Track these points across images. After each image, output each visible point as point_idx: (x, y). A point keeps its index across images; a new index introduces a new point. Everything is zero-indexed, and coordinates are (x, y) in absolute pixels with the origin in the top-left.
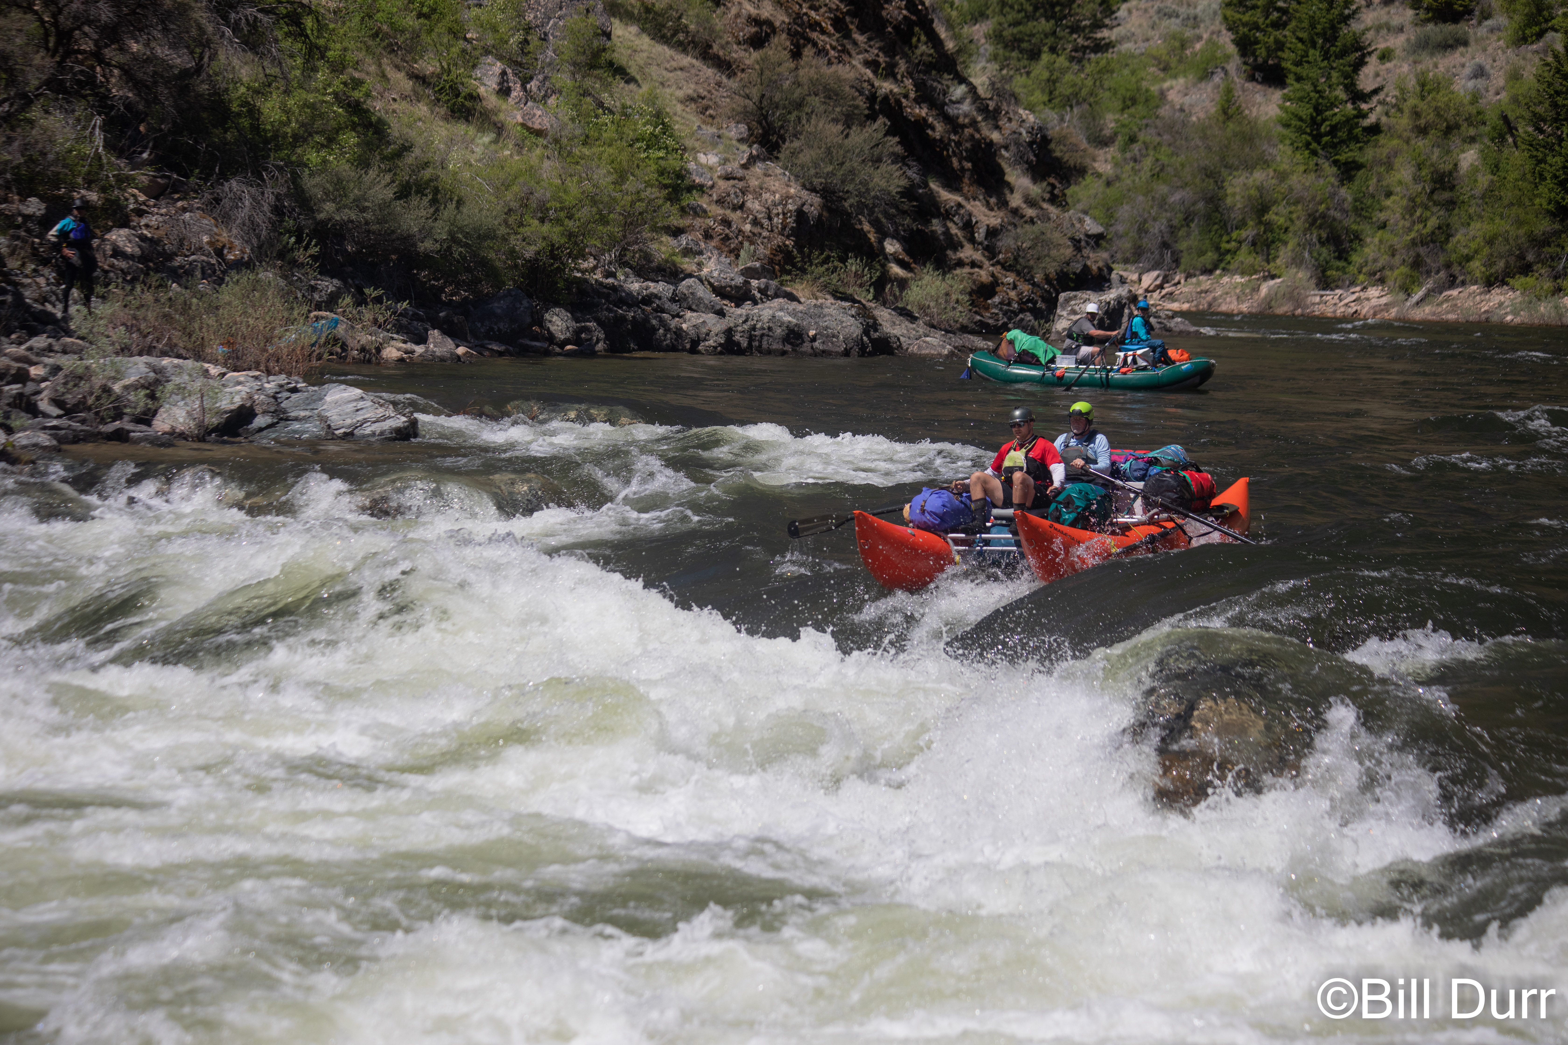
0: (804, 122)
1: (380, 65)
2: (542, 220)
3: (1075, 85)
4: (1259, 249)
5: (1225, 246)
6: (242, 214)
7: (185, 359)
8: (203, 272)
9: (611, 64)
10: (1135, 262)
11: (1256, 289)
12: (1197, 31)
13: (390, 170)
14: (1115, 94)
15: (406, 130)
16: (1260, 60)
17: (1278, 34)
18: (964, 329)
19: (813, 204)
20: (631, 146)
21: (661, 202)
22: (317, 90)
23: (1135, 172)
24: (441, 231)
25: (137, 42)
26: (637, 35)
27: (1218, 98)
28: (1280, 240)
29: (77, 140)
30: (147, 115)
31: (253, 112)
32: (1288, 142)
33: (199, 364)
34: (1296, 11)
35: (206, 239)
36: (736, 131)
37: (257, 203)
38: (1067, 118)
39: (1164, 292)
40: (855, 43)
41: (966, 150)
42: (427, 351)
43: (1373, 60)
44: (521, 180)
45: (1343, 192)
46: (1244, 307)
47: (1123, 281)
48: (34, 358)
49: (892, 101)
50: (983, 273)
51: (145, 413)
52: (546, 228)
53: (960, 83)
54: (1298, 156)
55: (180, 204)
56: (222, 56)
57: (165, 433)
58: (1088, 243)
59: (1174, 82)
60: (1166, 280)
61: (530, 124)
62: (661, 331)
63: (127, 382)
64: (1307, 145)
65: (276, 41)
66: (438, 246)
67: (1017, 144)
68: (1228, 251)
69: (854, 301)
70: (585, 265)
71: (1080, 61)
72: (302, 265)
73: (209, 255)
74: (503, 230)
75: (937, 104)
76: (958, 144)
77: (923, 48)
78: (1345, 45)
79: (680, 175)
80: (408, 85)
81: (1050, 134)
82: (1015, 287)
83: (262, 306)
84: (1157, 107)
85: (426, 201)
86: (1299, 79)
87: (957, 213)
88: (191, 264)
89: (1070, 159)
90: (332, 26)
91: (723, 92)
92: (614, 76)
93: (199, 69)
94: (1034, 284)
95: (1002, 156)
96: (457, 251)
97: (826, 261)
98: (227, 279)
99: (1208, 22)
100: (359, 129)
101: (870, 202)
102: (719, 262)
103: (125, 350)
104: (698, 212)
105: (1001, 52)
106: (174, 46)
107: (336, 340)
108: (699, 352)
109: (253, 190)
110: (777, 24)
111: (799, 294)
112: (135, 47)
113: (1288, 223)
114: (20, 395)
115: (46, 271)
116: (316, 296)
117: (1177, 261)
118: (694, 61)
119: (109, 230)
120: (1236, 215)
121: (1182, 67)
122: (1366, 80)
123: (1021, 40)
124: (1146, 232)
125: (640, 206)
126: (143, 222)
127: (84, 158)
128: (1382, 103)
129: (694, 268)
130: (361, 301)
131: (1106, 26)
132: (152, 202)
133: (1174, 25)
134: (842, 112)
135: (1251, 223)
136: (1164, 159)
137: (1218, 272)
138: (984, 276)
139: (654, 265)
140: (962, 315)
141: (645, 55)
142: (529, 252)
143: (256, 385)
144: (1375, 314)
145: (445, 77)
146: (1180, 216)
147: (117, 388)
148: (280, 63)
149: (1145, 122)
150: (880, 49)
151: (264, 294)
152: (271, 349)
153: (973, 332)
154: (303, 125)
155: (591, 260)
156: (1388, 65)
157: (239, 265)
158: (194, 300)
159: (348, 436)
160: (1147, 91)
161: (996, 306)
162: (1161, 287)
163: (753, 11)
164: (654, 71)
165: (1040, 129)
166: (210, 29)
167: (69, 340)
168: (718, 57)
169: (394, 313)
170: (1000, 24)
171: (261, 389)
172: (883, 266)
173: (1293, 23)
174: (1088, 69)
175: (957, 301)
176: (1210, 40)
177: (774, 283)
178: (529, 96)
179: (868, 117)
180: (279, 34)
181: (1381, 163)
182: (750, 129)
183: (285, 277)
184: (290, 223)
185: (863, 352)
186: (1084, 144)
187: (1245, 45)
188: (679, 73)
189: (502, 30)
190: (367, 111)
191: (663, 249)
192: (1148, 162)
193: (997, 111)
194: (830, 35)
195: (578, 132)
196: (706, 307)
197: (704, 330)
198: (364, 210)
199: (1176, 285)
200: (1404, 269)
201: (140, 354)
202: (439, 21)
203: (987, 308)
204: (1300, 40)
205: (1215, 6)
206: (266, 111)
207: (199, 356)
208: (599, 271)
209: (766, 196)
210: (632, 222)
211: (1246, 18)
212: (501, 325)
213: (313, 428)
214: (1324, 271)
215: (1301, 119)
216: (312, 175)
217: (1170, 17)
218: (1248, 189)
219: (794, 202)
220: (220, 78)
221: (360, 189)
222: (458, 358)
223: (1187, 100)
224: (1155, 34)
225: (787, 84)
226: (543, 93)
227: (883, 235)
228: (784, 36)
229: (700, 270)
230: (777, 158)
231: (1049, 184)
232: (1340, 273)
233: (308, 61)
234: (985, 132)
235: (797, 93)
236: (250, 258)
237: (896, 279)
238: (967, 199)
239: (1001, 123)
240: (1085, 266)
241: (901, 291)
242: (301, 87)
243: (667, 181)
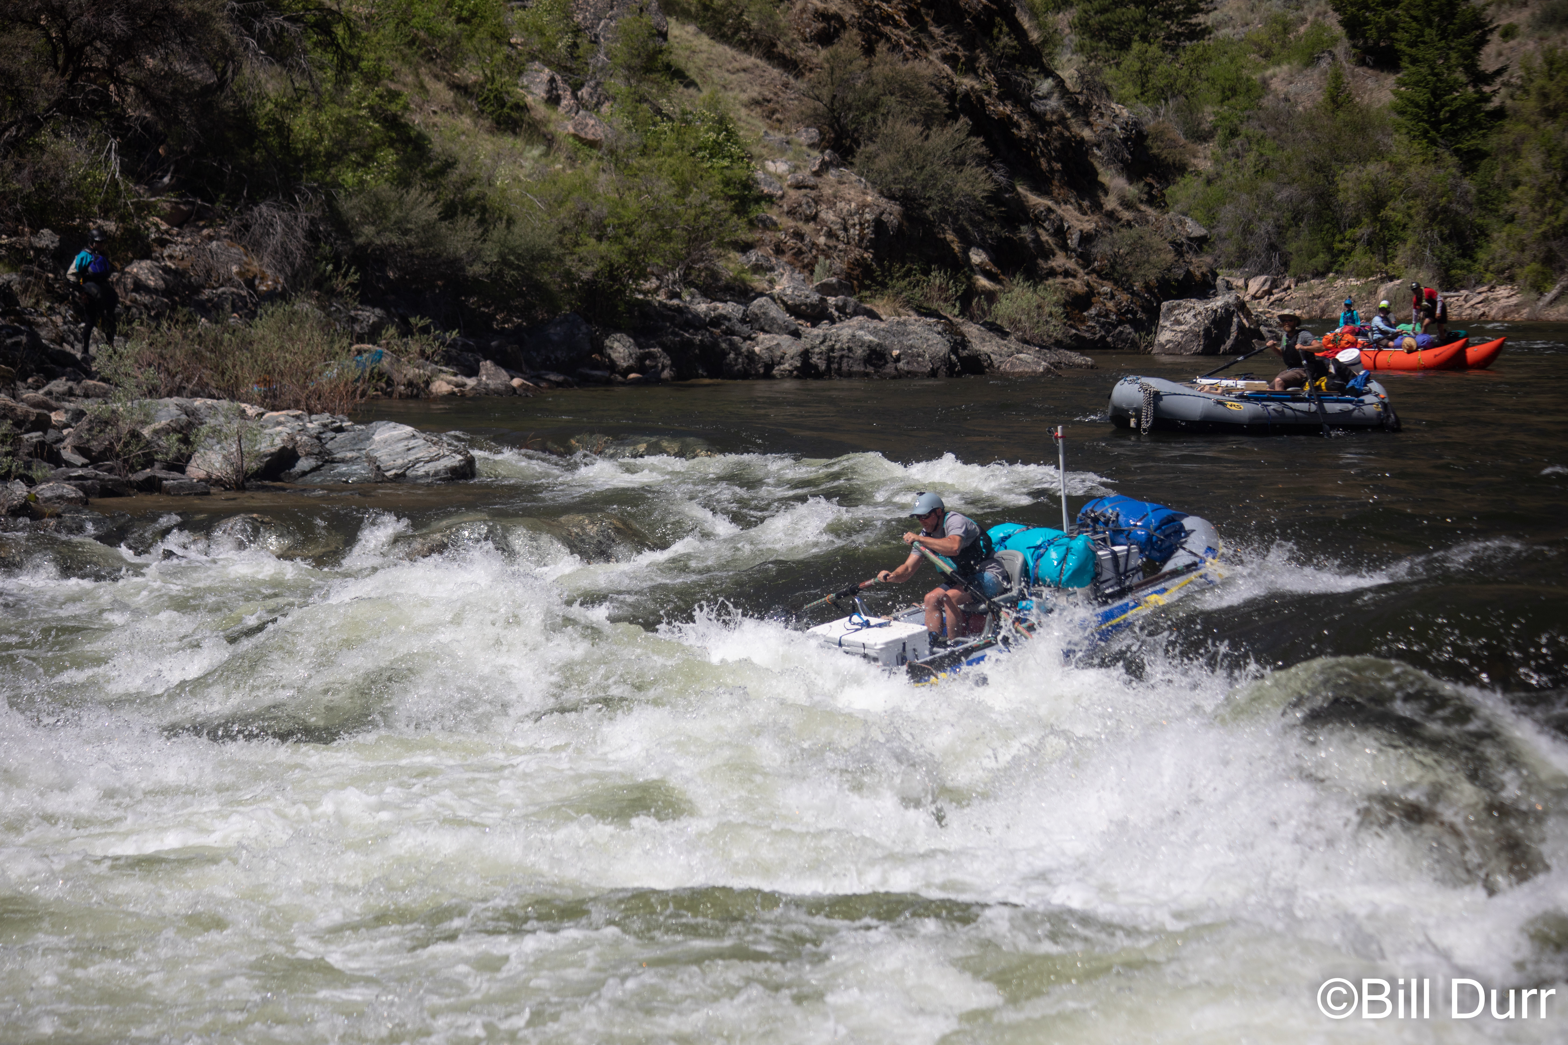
0: (880, 123)
1: (417, 75)
2: (599, 239)
3: (1170, 76)
4: (1375, 249)
5: (1338, 246)
6: (274, 241)
7: (219, 399)
8: (234, 306)
9: (668, 67)
10: (1240, 266)
11: (1374, 291)
12: (1301, 13)
13: (433, 189)
14: (1213, 84)
15: (448, 145)
16: (1370, 42)
17: (1389, 13)
18: (1059, 344)
19: (893, 212)
20: (693, 155)
22: (350, 104)
23: (1238, 168)
24: (491, 253)
25: (153, 57)
26: (695, 35)
27: (1325, 85)
28: (1397, 238)
29: (91, 165)
30: (167, 136)
31: (282, 130)
32: (1404, 131)
33: (236, 404)
35: (234, 269)
36: (806, 135)
37: (289, 229)
38: (1162, 112)
39: (1273, 298)
40: (932, 37)
41: (1056, 149)
42: (479, 384)
43: (1495, 38)
44: (575, 195)
45: (1466, 183)
47: (1229, 287)
48: (54, 403)
49: (974, 98)
50: (1077, 282)
51: (177, 459)
52: (603, 247)
53: (1046, 77)
54: (1415, 145)
55: (205, 232)
56: (247, 71)
57: (200, 480)
58: (1190, 247)
59: (1277, 70)
60: (1274, 285)
61: (582, 135)
62: (732, 355)
63: (157, 426)
64: (1425, 133)
65: (305, 52)
66: (488, 269)
67: (1111, 141)
68: (1342, 251)
69: (940, 317)
70: (647, 286)
71: (1173, 49)
72: (341, 294)
73: (239, 286)
74: (557, 251)
75: (1022, 100)
76: (1046, 143)
77: (1005, 40)
78: (1463, 23)
79: (747, 185)
80: (449, 96)
81: (1146, 129)
82: (1113, 297)
83: (300, 340)
84: (1260, 97)
85: (473, 220)
86: (1414, 61)
87: (1047, 218)
88: (219, 296)
89: (1168, 155)
90: (364, 34)
91: (790, 94)
92: (672, 80)
93: (222, 84)
94: (1133, 293)
95: (1094, 155)
96: (510, 275)
97: (907, 274)
98: (259, 311)
99: (1312, 3)
100: (397, 145)
101: (953, 209)
102: (792, 279)
103: (153, 392)
104: (768, 225)
105: (1087, 42)
106: (194, 60)
107: (381, 375)
108: (773, 377)
109: (285, 215)
110: (847, 18)
111: (880, 311)
112: (151, 62)
113: (1407, 219)
114: (42, 444)
115: (63, 309)
116: (357, 328)
117: (1286, 265)
118: (758, 61)
119: (130, 262)
120: (1349, 213)
121: (1285, 53)
122: (1488, 60)
123: (1110, 29)
124: (1252, 234)
125: (705, 220)
126: (166, 253)
127: (99, 185)
128: (1505, 84)
129: (765, 285)
130: (406, 331)
131: (1201, 11)
132: (175, 230)
133: (1275, 7)
134: (920, 112)
135: (1366, 220)
136: (1269, 154)
137: (1331, 275)
138: (1078, 285)
139: (722, 283)
140: (1056, 329)
141: (705, 55)
142: (586, 274)
143: (297, 425)
144: (1504, 316)
145: (489, 86)
146: (1288, 215)
147: (146, 432)
148: (310, 75)
149: (1246, 113)
150: (959, 42)
151: (301, 327)
152: (312, 386)
153: (1069, 348)
154: (336, 142)
155: (654, 280)
156: (1512, 43)
157: (272, 296)
158: (227, 336)
159: (400, 477)
160: (1248, 80)
161: (1092, 318)
162: (1269, 293)
163: (821, 6)
164: (715, 73)
165: (1135, 124)
166: (233, 40)
167: (91, 382)
168: (784, 57)
169: (443, 344)
170: (1086, 12)
171: (303, 430)
172: (969, 278)
173: (1406, 1)
174: (1183, 58)
175: (1051, 315)
176: (1315, 22)
177: (852, 300)
178: (581, 104)
179: (948, 117)
180: (309, 45)
181: (1507, 151)
182: (821, 133)
183: (323, 308)
184: (326, 249)
185: (951, 372)
186: (1182, 140)
187: (1353, 27)
188: (742, 74)
189: (549, 33)
190: (406, 125)
191: (731, 266)
192: (1251, 157)
193: (1088, 105)
194: (903, 29)
195: (634, 142)
196: (780, 328)
197: (778, 353)
198: (406, 232)
199: (1285, 290)
200: (1535, 266)
201: (169, 395)
202: (480, 25)
203: (1083, 321)
204: (1415, 18)
206: (296, 128)
207: (233, 396)
208: (662, 292)
209: (841, 205)
210: (696, 238)
212: (559, 354)
213: (361, 470)
214: (1447, 270)
215: (1417, 105)
216: (349, 195)
218: (1361, 183)
219: (872, 211)
220: (245, 94)
221: (401, 210)
222: (514, 389)
223: (1292, 88)
224: (1255, 18)
225: (859, 84)
226: (595, 100)
227: (968, 243)
228: (855, 31)
229: (772, 288)
230: (852, 164)
231: (1147, 184)
232: (1465, 272)
233: (340, 72)
234: (1076, 129)
235: (872, 92)
236: (283, 288)
237: (983, 292)
238: (1057, 203)
239: (1091, 119)
240: (1188, 272)
241: (990, 306)
242: (333, 101)
243: (733, 193)
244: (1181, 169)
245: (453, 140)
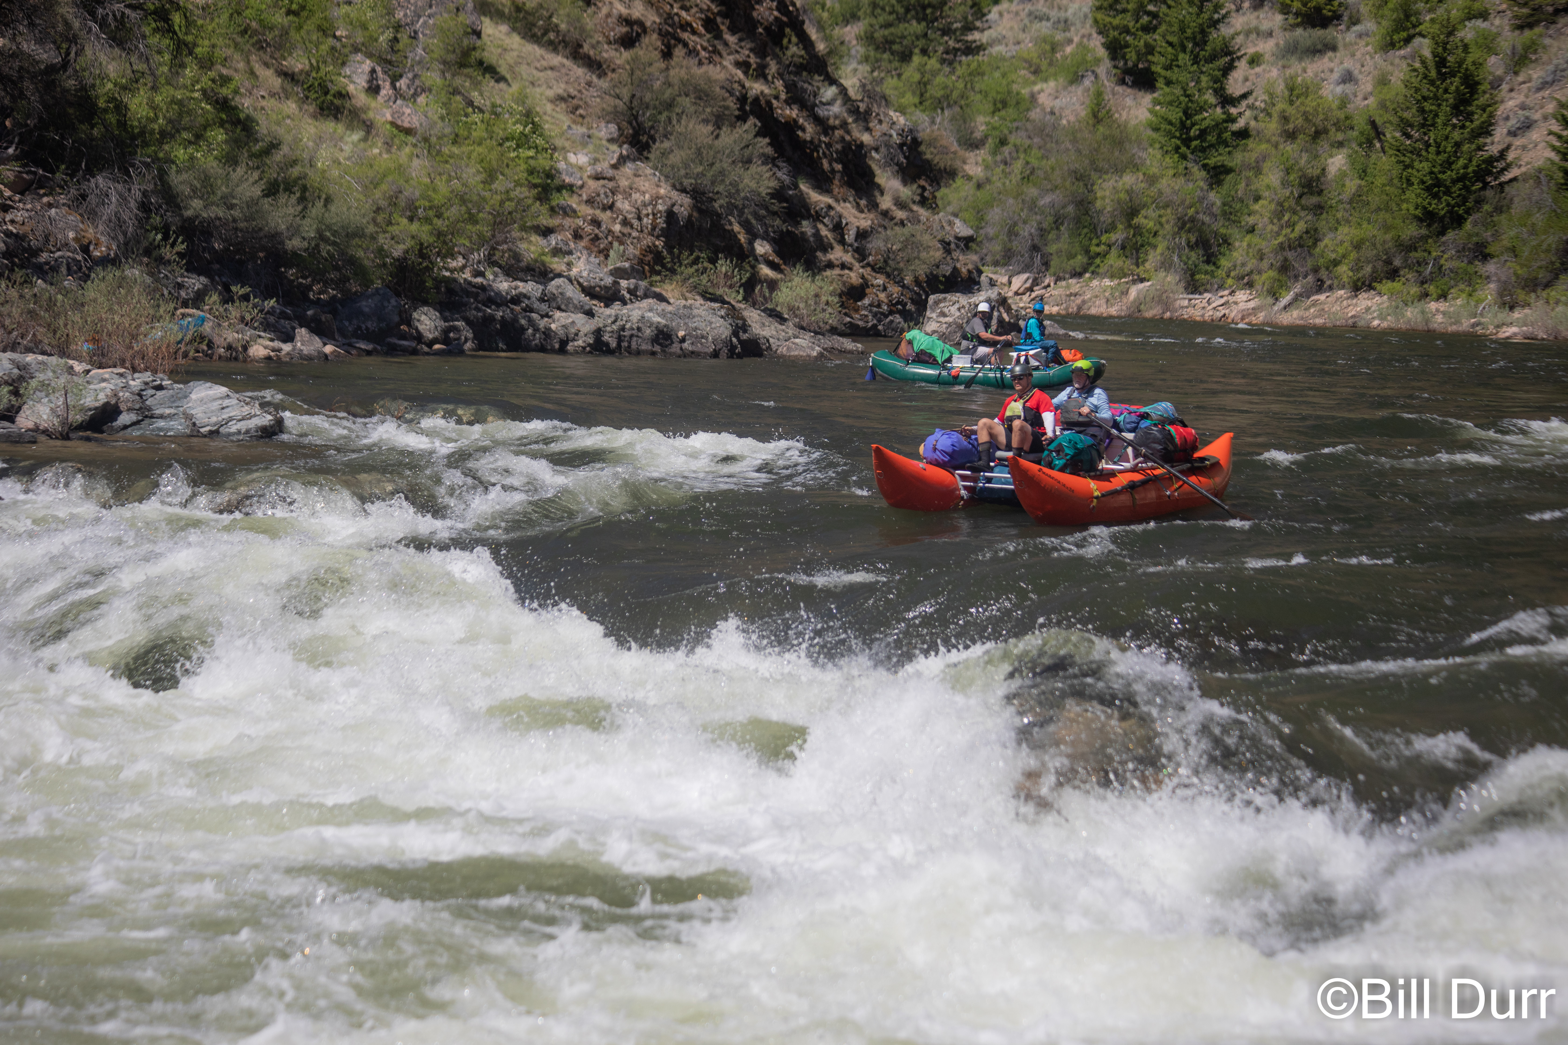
0: (674, 122)
1: (248, 62)
2: (411, 219)
3: (946, 87)
4: (1128, 253)
5: (1094, 249)
6: (108, 211)
7: (50, 355)
8: (69, 269)
9: (481, 63)
10: (1005, 265)
11: (1126, 293)
12: (1068, 34)
13: (258, 168)
14: (986, 96)
15: (274, 128)
16: (1130, 64)
17: (1148, 38)
18: (833, 331)
19: (683, 205)
20: (501, 145)
21: (530, 201)
22: (185, 87)
23: (1006, 174)
24: (309, 228)
25: (3, 36)
26: (508, 34)
27: (1088, 102)
28: (1149, 244)
30: (12, 110)
31: (120, 108)
32: (1157, 146)
33: (63, 361)
34: (1166, 15)
35: (71, 235)
36: (606, 130)
37: (123, 200)
38: (938, 120)
39: (1034, 295)
40: (726, 44)
41: (837, 152)
42: (294, 349)
43: (1242, 64)
44: (390, 178)
45: (1212, 196)
46: (1113, 311)
47: (992, 283)
49: (763, 102)
50: (853, 275)
51: (8, 410)
52: (414, 227)
53: (831, 84)
54: (1167, 159)
55: (45, 200)
56: (89, 53)
57: (28, 430)
58: (958, 246)
59: (1045, 86)
60: (1036, 282)
61: (399, 123)
62: (530, 331)
64: (1177, 148)
65: (144, 37)
66: (306, 244)
67: (888, 146)
68: (1098, 255)
69: (724, 302)
70: (453, 264)
71: (951, 63)
72: (169, 262)
73: (74, 251)
74: (371, 229)
75: (807, 105)
76: (829, 145)
77: (793, 49)
78: (1214, 50)
79: (550, 174)
80: (276, 82)
81: (920, 136)
82: (885, 289)
83: (128, 303)
84: (1028, 110)
85: (294, 199)
86: (1169, 83)
87: (827, 215)
88: (56, 260)
89: (940, 161)
90: (200, 22)
91: (593, 92)
92: (484, 75)
93: (65, 65)
94: (904, 286)
95: (872, 158)
96: (325, 249)
97: (696, 261)
98: (93, 275)
99: (1078, 25)
100: (227, 126)
101: (739, 203)
102: (589, 262)
104: (569, 212)
105: (872, 53)
106: (40, 41)
107: (202, 338)
108: (568, 353)
109: (119, 187)
110: (648, 24)
111: (668, 295)
113: (1158, 227)
116: (183, 294)
117: (1046, 264)
118: (565, 61)
120: (1105, 218)
121: (1052, 70)
122: (1235, 85)
123: (892, 42)
124: (1017, 235)
125: (509, 206)
126: (8, 217)
128: (1251, 107)
129: (564, 267)
130: (228, 298)
131: (977, 29)
132: (17, 197)
133: (1044, 28)
134: (712, 113)
135: (1120, 227)
136: (1034, 162)
137: (1087, 275)
138: (854, 278)
139: (523, 264)
140: (832, 317)
141: (515, 54)
142: (398, 251)
143: (120, 382)
144: (1242, 319)
145: (314, 74)
146: (1050, 219)
148: (147, 59)
149: (1015, 125)
150: (751, 50)
151: (129, 291)
152: (136, 347)
153: (842, 334)
154: (170, 121)
155: (460, 259)
156: (1258, 70)
157: (106, 261)
158: (60, 297)
159: (214, 434)
160: (1018, 94)
161: (865, 308)
162: (1031, 289)
163: (624, 11)
164: (523, 70)
165: (911, 131)
166: (76, 24)
168: (589, 57)
169: (261, 311)
170: (871, 26)
171: (126, 387)
172: (753, 267)
173: (1163, 27)
174: (960, 71)
175: (827, 303)
176: (1080, 44)
177: (643, 284)
178: (398, 94)
179: (738, 118)
180: (147, 31)
181: (1249, 168)
182: (620, 129)
183: (151, 274)
184: (156, 220)
185: (732, 353)
186: (955, 147)
187: (1115, 49)
188: (549, 72)
189: (372, 27)
190: (236, 108)
191: (533, 248)
192: (1018, 165)
193: (868, 112)
194: (700, 36)
195: (447, 131)
196: (576, 307)
197: (573, 331)
198: (231, 207)
199: (1046, 287)
200: (1272, 273)
201: (4, 350)
202: (308, 18)
203: (857, 310)
204: (1170, 44)
205: (1086, 9)
206: (133, 107)
207: (63, 353)
208: (467, 270)
210: (501, 221)
211: (1116, 21)
212: (369, 324)
213: (178, 426)
214: (1192, 275)
215: (1170, 123)
216: (179, 171)
217: (1041, 20)
218: (1117, 192)
219: (664, 203)
220: (86, 74)
221: (227, 186)
222: (326, 356)
223: (1058, 103)
224: (1026, 37)
225: (657, 85)
226: (412, 91)
227: (753, 236)
228: (655, 36)
229: (570, 270)
230: (647, 158)
231: (919, 186)
232: (1208, 277)
233: (176, 57)
234: (856, 134)
235: (668, 94)
236: (116, 255)
237: (766, 281)
238: (837, 201)
239: (871, 125)
240: (955, 269)
241: (771, 292)
242: (169, 83)
243: (537, 181)
244: (952, 174)
245: (278, 123)
